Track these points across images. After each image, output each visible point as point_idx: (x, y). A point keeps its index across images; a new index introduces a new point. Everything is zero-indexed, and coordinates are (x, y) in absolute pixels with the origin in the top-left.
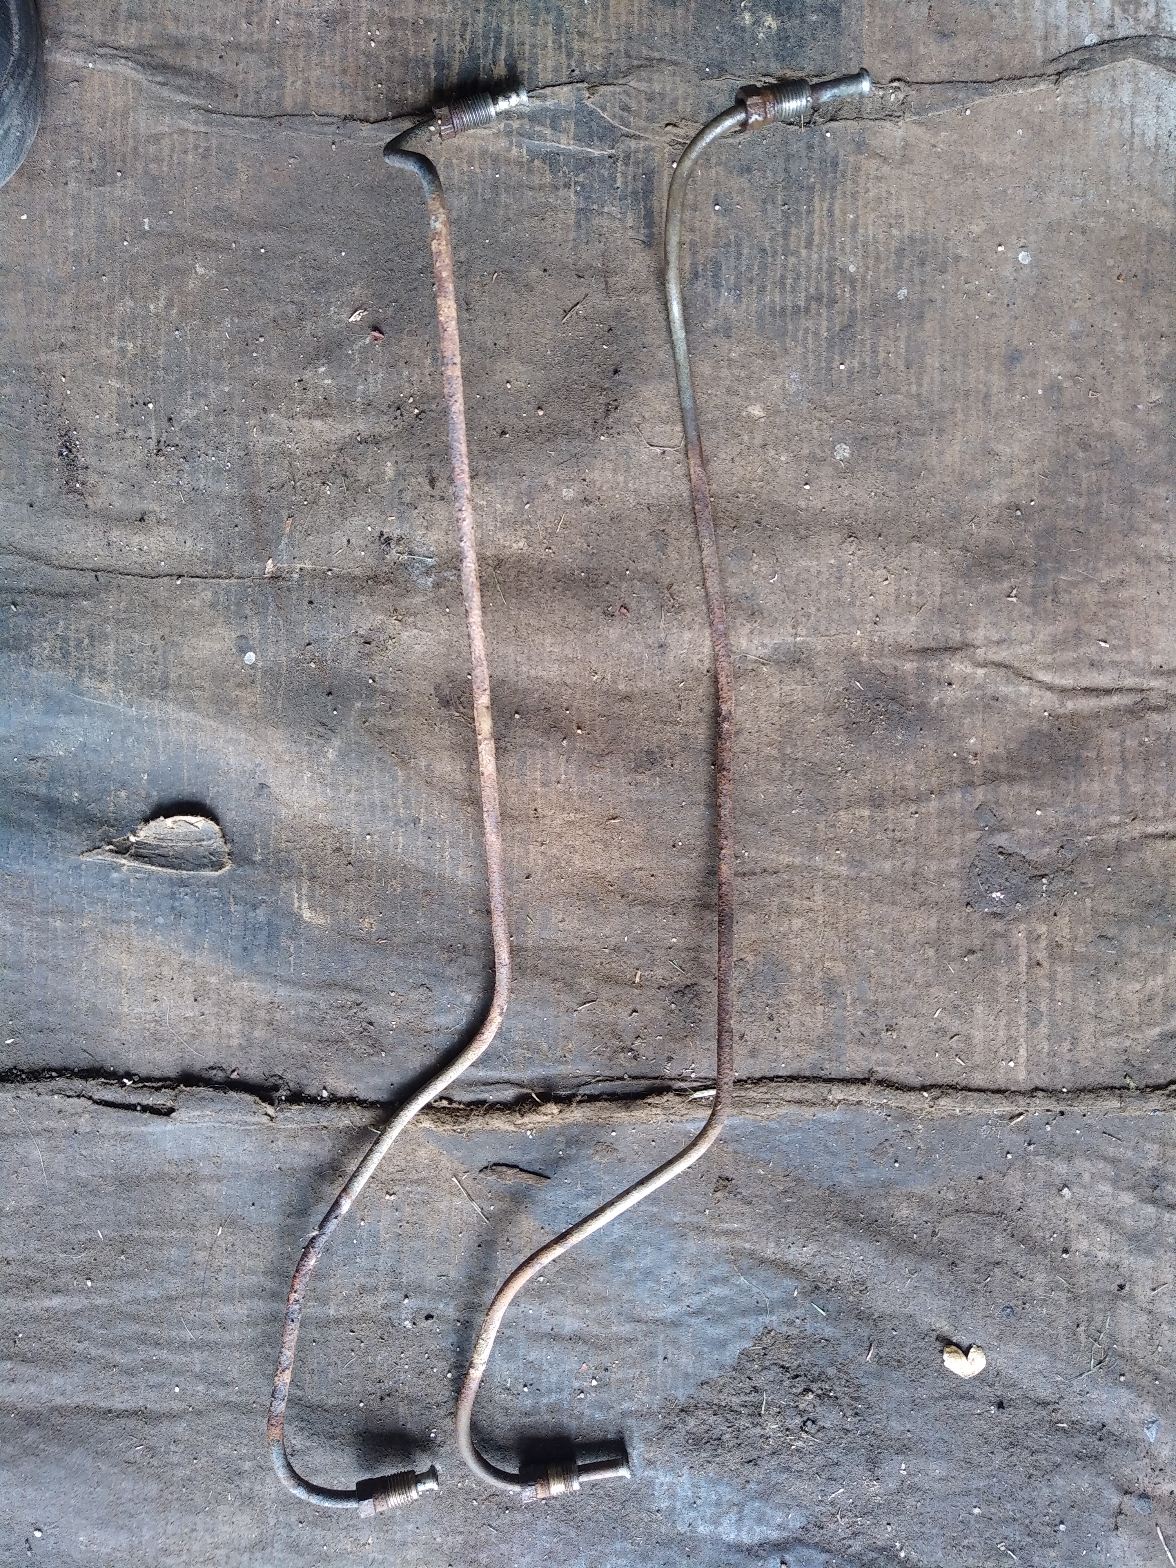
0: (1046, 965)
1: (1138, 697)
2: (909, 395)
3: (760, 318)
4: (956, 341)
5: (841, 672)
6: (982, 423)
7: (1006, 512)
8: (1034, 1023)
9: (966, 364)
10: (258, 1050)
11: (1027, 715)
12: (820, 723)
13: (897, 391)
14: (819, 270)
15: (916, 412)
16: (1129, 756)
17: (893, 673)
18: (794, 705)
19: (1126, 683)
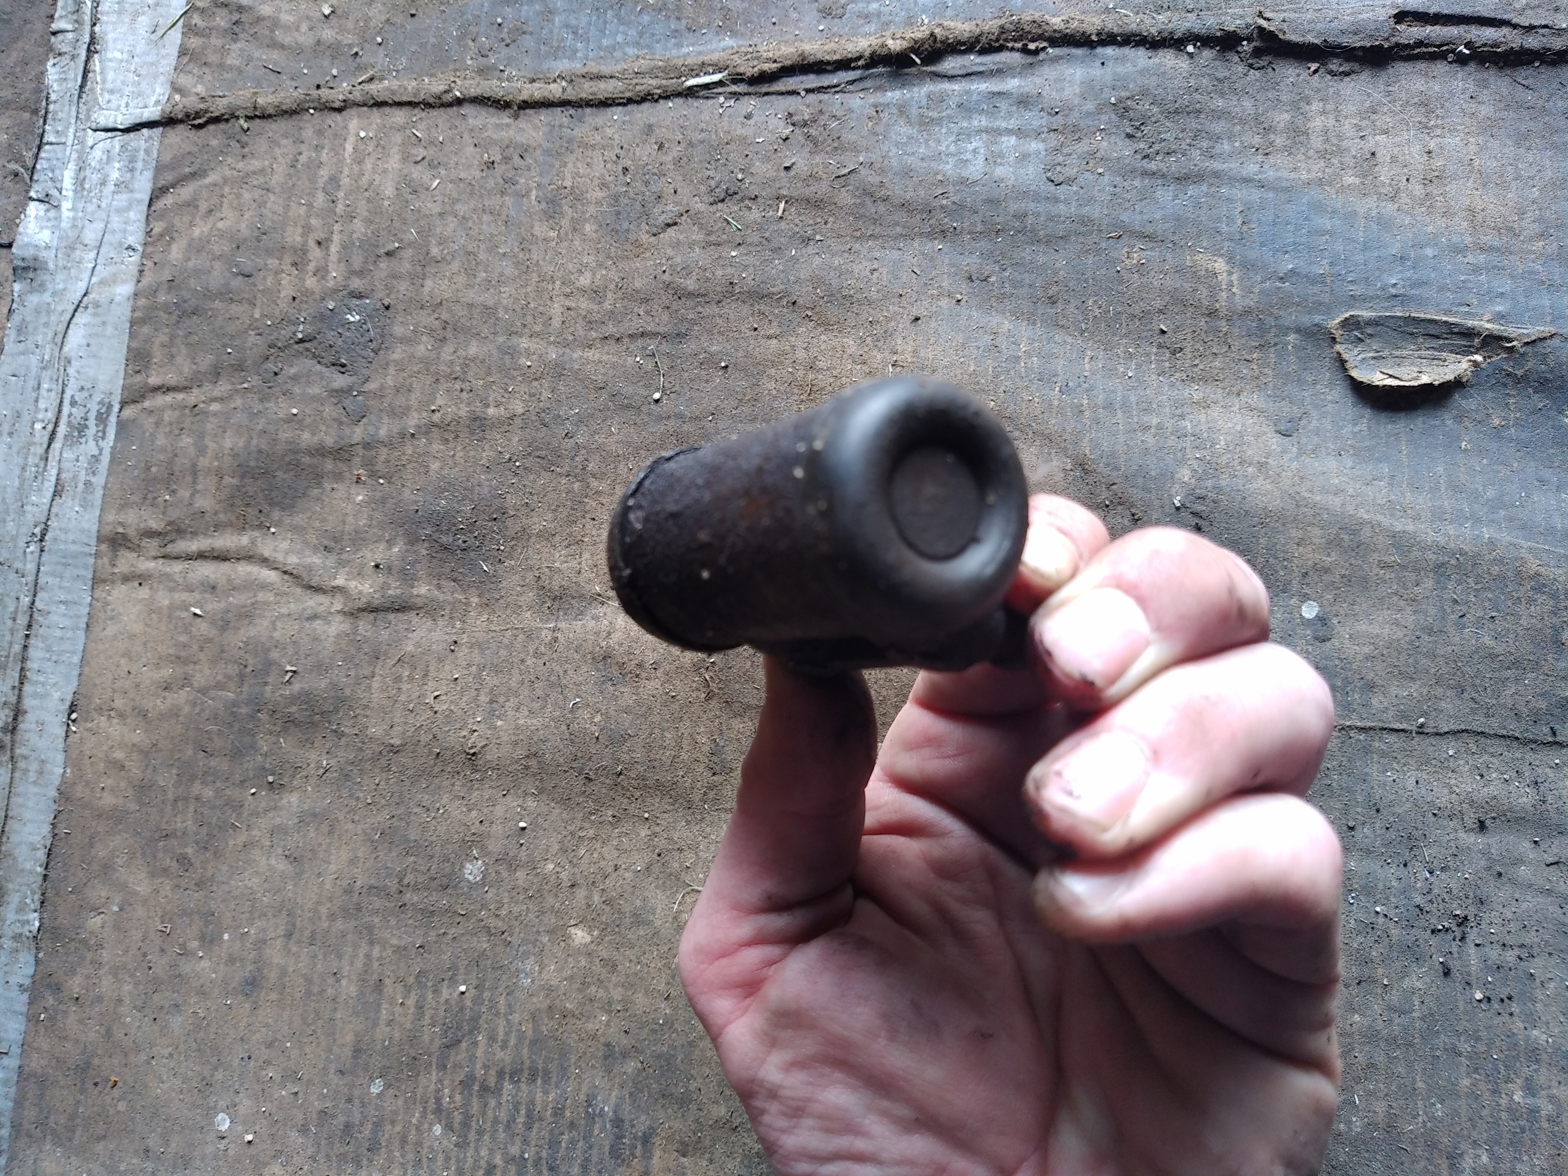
0: (312, 243)
1: (170, 549)
2: (384, 944)
3: (564, 1071)
4: (317, 1013)
5: (504, 583)
6: (299, 900)
7: (285, 780)
8: (334, 180)
9: (309, 981)
10: (1284, 98)
11: (295, 529)
12: (536, 520)
13: (398, 949)
14: (480, 1133)
15: (377, 920)
16: (189, 479)
17: (443, 582)
18: (565, 543)
19: (181, 567)
